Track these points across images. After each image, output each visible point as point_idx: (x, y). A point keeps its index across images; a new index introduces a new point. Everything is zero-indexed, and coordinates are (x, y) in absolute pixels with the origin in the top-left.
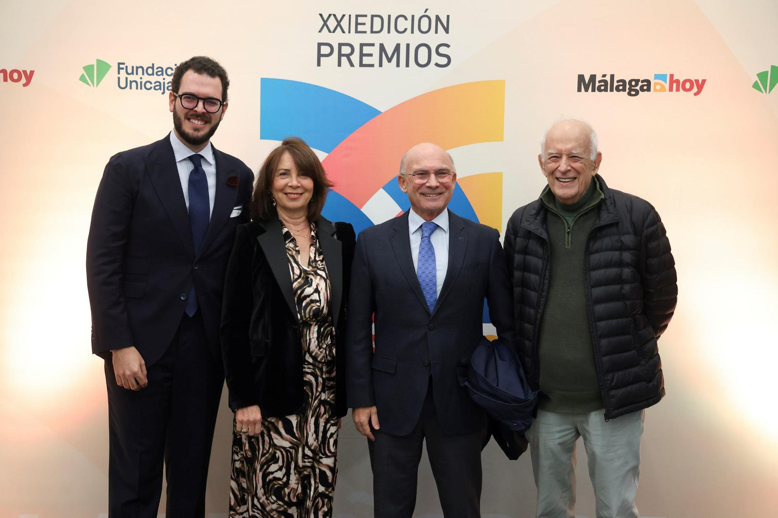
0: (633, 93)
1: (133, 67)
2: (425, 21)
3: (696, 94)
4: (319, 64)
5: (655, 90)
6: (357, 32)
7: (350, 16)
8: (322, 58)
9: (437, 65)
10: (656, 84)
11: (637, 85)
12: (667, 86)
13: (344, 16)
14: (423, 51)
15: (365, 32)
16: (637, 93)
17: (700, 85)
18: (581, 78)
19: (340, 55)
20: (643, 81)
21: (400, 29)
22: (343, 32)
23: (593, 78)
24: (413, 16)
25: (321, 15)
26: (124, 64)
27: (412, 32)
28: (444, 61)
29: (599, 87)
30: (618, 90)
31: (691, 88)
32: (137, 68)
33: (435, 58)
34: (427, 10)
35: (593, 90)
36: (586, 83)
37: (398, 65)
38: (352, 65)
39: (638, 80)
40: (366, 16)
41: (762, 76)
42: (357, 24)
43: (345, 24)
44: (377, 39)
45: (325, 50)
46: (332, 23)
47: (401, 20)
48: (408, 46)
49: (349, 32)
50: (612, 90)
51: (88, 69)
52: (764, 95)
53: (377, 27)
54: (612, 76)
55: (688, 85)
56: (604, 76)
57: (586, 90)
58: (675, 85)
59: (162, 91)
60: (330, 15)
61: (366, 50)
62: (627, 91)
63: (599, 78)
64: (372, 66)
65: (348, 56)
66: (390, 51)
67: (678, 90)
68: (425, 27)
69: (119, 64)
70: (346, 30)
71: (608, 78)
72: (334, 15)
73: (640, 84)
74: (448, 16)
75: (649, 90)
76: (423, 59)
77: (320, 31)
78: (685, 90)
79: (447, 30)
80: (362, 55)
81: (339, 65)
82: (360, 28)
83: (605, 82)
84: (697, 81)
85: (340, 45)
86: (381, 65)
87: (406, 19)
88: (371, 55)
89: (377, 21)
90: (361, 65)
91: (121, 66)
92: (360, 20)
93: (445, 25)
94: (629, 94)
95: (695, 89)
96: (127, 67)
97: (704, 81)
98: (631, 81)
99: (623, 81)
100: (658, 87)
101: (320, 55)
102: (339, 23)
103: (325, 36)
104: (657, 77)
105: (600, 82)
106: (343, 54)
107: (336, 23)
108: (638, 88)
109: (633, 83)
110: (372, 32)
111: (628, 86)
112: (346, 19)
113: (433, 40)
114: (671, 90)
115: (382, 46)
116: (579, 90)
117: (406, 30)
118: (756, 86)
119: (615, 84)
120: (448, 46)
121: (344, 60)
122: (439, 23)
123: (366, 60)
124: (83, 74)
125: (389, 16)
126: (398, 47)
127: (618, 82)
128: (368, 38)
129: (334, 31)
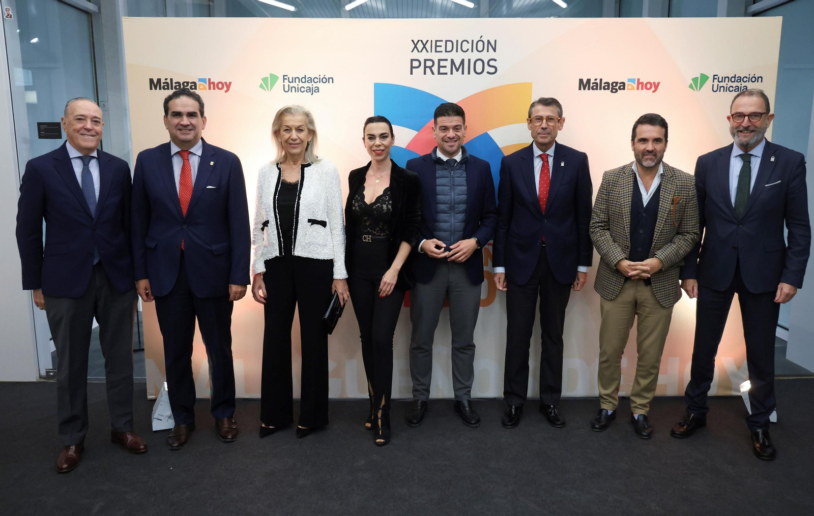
0: (614, 91)
1: (293, 78)
2: (480, 44)
3: (654, 92)
4: (411, 73)
5: (628, 89)
6: (436, 51)
7: (432, 41)
8: (413, 69)
9: (488, 73)
10: (629, 85)
11: (616, 86)
12: (636, 86)
13: (427, 41)
14: (479, 64)
15: (442, 52)
16: (616, 91)
17: (657, 86)
18: (581, 81)
19: (425, 67)
20: (620, 83)
21: (464, 49)
22: (428, 52)
23: (589, 81)
24: (473, 41)
25: (413, 41)
26: (287, 76)
27: (472, 51)
28: (493, 70)
29: (593, 87)
30: (604, 89)
31: (651, 88)
32: (295, 78)
33: (487, 68)
34: (482, 36)
35: (589, 89)
36: (584, 85)
37: (463, 73)
38: (433, 73)
39: (618, 83)
40: (442, 41)
41: (695, 80)
42: (436, 46)
43: (428, 46)
44: (449, 56)
45: (416, 64)
46: (420, 46)
47: (465, 43)
48: (469, 60)
49: (431, 52)
50: (600, 89)
51: (265, 80)
52: (696, 93)
53: (449, 48)
54: (601, 80)
55: (648, 86)
56: (596, 80)
57: (584, 89)
58: (640, 86)
59: (311, 93)
60: (419, 41)
61: (442, 63)
62: (610, 89)
63: (592, 81)
64: (446, 74)
65: (430, 68)
66: (457, 64)
67: (642, 89)
68: (480, 48)
69: (284, 76)
70: (429, 50)
71: (598, 81)
72: (421, 41)
73: (619, 85)
74: (495, 41)
75: (624, 89)
76: (479, 69)
77: (412, 51)
78: (647, 89)
79: (495, 50)
80: (439, 67)
81: (425, 73)
82: (438, 49)
83: (597, 83)
84: (654, 83)
85: (425, 60)
86: (452, 73)
87: (468, 43)
88: (445, 67)
89: (449, 44)
90: (439, 73)
91: (285, 77)
92: (438, 44)
93: (494, 47)
94: (612, 91)
95: (653, 89)
96: (289, 78)
97: (659, 83)
98: (613, 83)
99: (608, 83)
100: (630, 87)
101: (412, 67)
102: (424, 47)
103: (416, 55)
104: (629, 80)
105: (593, 83)
106: (427, 66)
107: (423, 46)
108: (617, 87)
109: (614, 84)
110: (446, 51)
111: (611, 86)
112: (429, 43)
113: (485, 56)
114: (638, 89)
115: (453, 62)
116: (580, 89)
117: (468, 50)
118: (691, 86)
119: (603, 85)
120: (495, 60)
121: (428, 70)
122: (489, 45)
123: (442, 70)
124: (262, 84)
125: (457, 41)
126: (463, 61)
127: (605, 83)
128: (443, 55)
129: (421, 51)
